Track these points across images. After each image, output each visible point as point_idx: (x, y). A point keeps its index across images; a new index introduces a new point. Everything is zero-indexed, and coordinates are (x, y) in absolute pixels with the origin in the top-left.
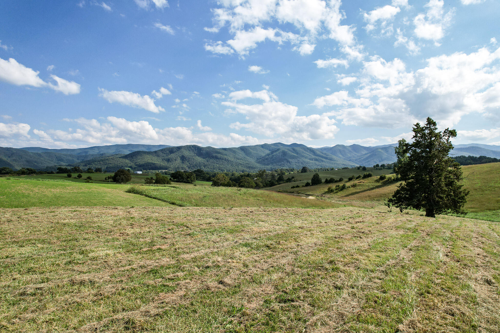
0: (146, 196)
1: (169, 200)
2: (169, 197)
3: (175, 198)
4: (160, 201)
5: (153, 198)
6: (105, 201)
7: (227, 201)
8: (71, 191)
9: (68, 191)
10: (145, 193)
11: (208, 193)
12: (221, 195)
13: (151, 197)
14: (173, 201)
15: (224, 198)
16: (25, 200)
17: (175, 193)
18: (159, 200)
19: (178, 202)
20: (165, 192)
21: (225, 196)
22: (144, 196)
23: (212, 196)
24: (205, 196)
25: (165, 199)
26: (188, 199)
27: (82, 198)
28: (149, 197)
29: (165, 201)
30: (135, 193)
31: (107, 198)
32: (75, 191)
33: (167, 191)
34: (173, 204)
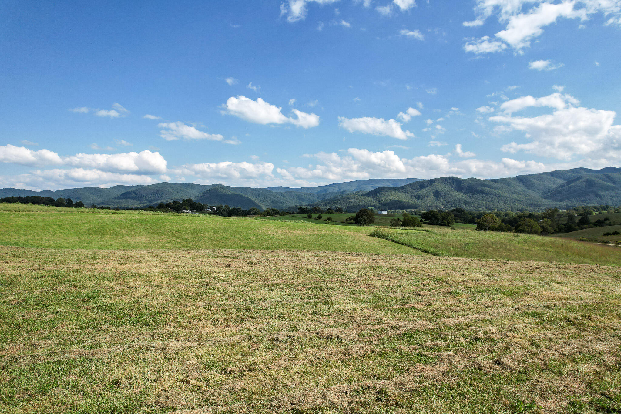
0: (393, 241)
1: (421, 247)
2: (421, 243)
3: (428, 244)
4: (409, 248)
5: (402, 244)
6: (346, 245)
7: (499, 251)
8: (313, 233)
9: (309, 233)
10: (391, 238)
11: (472, 239)
12: (489, 243)
13: (398, 243)
14: (426, 248)
15: (494, 246)
16: (270, 241)
17: (428, 238)
18: (408, 246)
19: (431, 250)
20: (415, 237)
21: (495, 244)
22: (389, 241)
23: (477, 243)
24: (467, 244)
25: (416, 246)
26: (445, 246)
27: (322, 242)
28: (396, 242)
29: (415, 248)
30: (379, 237)
32: (316, 233)
33: (418, 236)
34: (426, 252)
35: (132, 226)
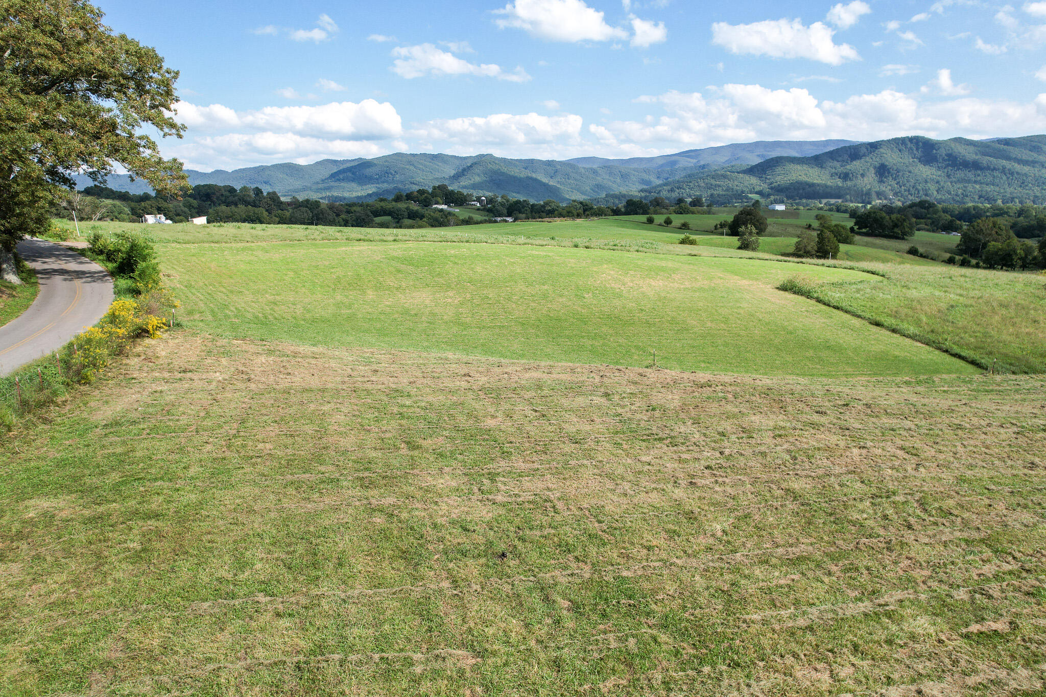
0: (819, 300)
1: (868, 315)
2: (868, 306)
3: (881, 309)
4: (848, 316)
5: (835, 307)
6: (742, 311)
7: (1014, 324)
10: (815, 295)
11: (961, 295)
12: (995, 304)
13: (829, 305)
14: (878, 319)
15: (1004, 311)
17: (881, 295)
18: (846, 312)
19: (888, 321)
20: (858, 291)
21: (1006, 307)
22: (813, 302)
23: (971, 306)
24: (952, 306)
25: (859, 313)
26: (910, 312)
27: (701, 304)
28: (825, 304)
29: (859, 316)
30: (795, 293)
31: (744, 305)
32: (687, 284)
33: (862, 290)
34: (878, 324)
35: (399, 271)
